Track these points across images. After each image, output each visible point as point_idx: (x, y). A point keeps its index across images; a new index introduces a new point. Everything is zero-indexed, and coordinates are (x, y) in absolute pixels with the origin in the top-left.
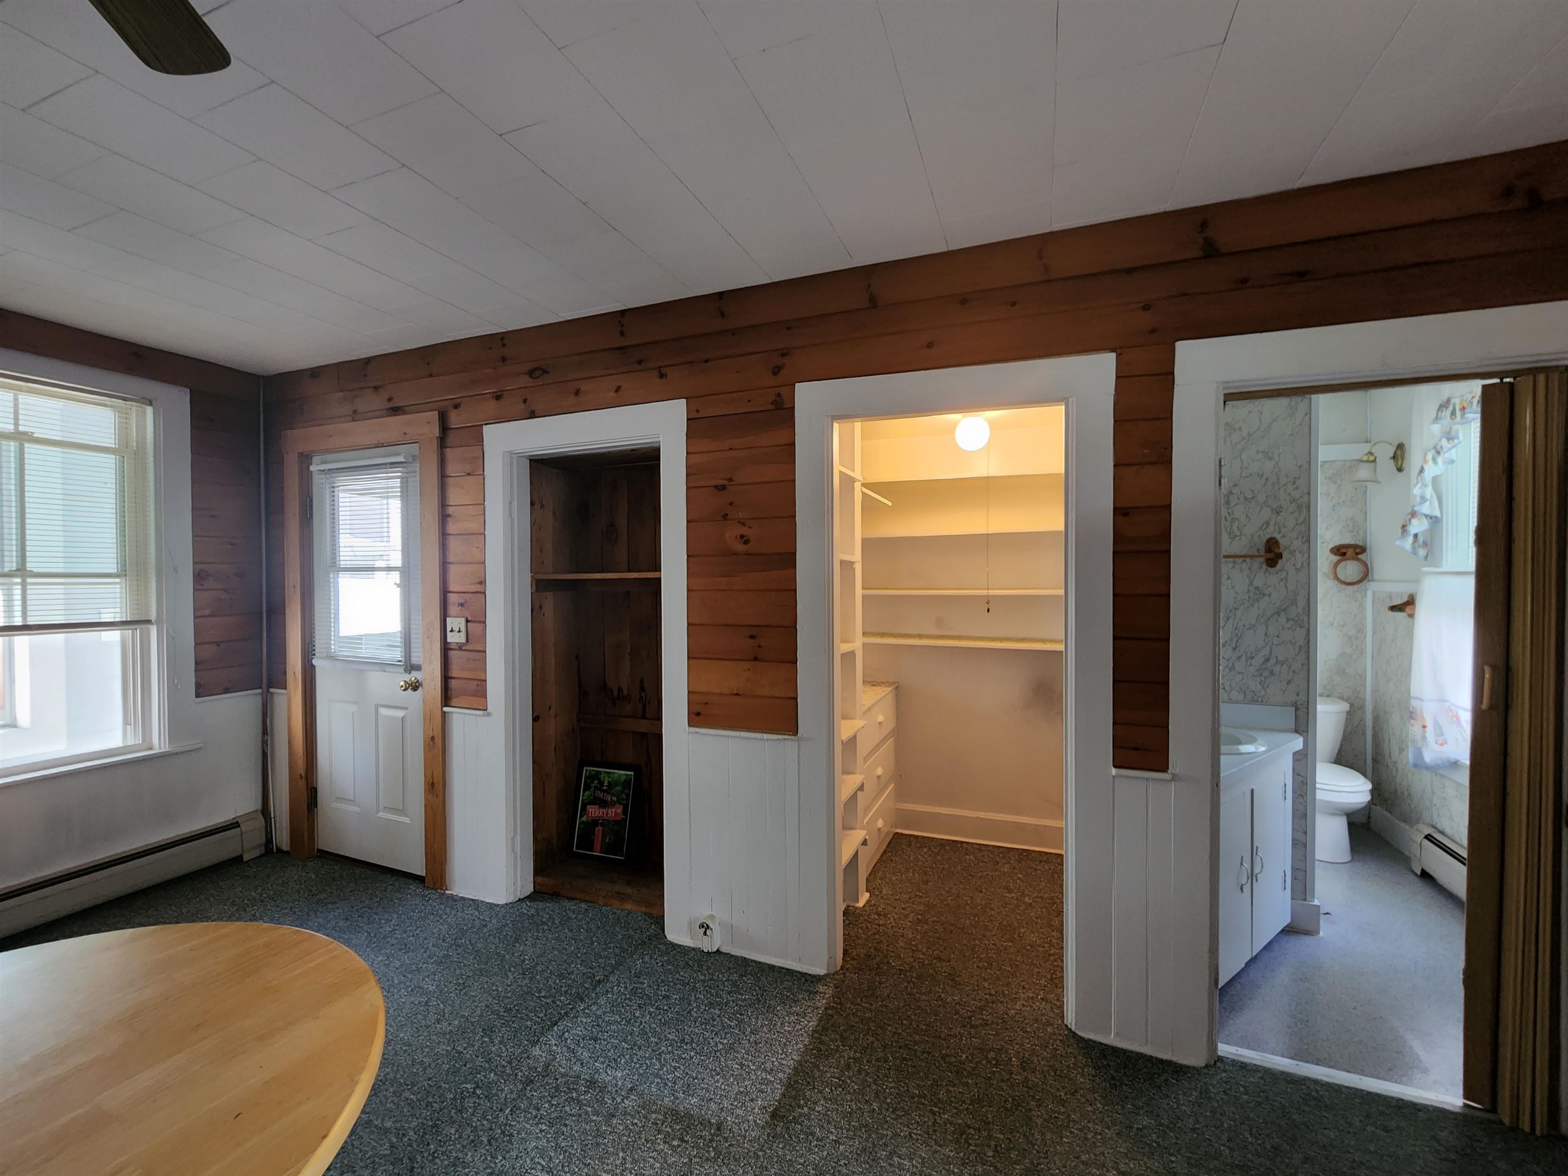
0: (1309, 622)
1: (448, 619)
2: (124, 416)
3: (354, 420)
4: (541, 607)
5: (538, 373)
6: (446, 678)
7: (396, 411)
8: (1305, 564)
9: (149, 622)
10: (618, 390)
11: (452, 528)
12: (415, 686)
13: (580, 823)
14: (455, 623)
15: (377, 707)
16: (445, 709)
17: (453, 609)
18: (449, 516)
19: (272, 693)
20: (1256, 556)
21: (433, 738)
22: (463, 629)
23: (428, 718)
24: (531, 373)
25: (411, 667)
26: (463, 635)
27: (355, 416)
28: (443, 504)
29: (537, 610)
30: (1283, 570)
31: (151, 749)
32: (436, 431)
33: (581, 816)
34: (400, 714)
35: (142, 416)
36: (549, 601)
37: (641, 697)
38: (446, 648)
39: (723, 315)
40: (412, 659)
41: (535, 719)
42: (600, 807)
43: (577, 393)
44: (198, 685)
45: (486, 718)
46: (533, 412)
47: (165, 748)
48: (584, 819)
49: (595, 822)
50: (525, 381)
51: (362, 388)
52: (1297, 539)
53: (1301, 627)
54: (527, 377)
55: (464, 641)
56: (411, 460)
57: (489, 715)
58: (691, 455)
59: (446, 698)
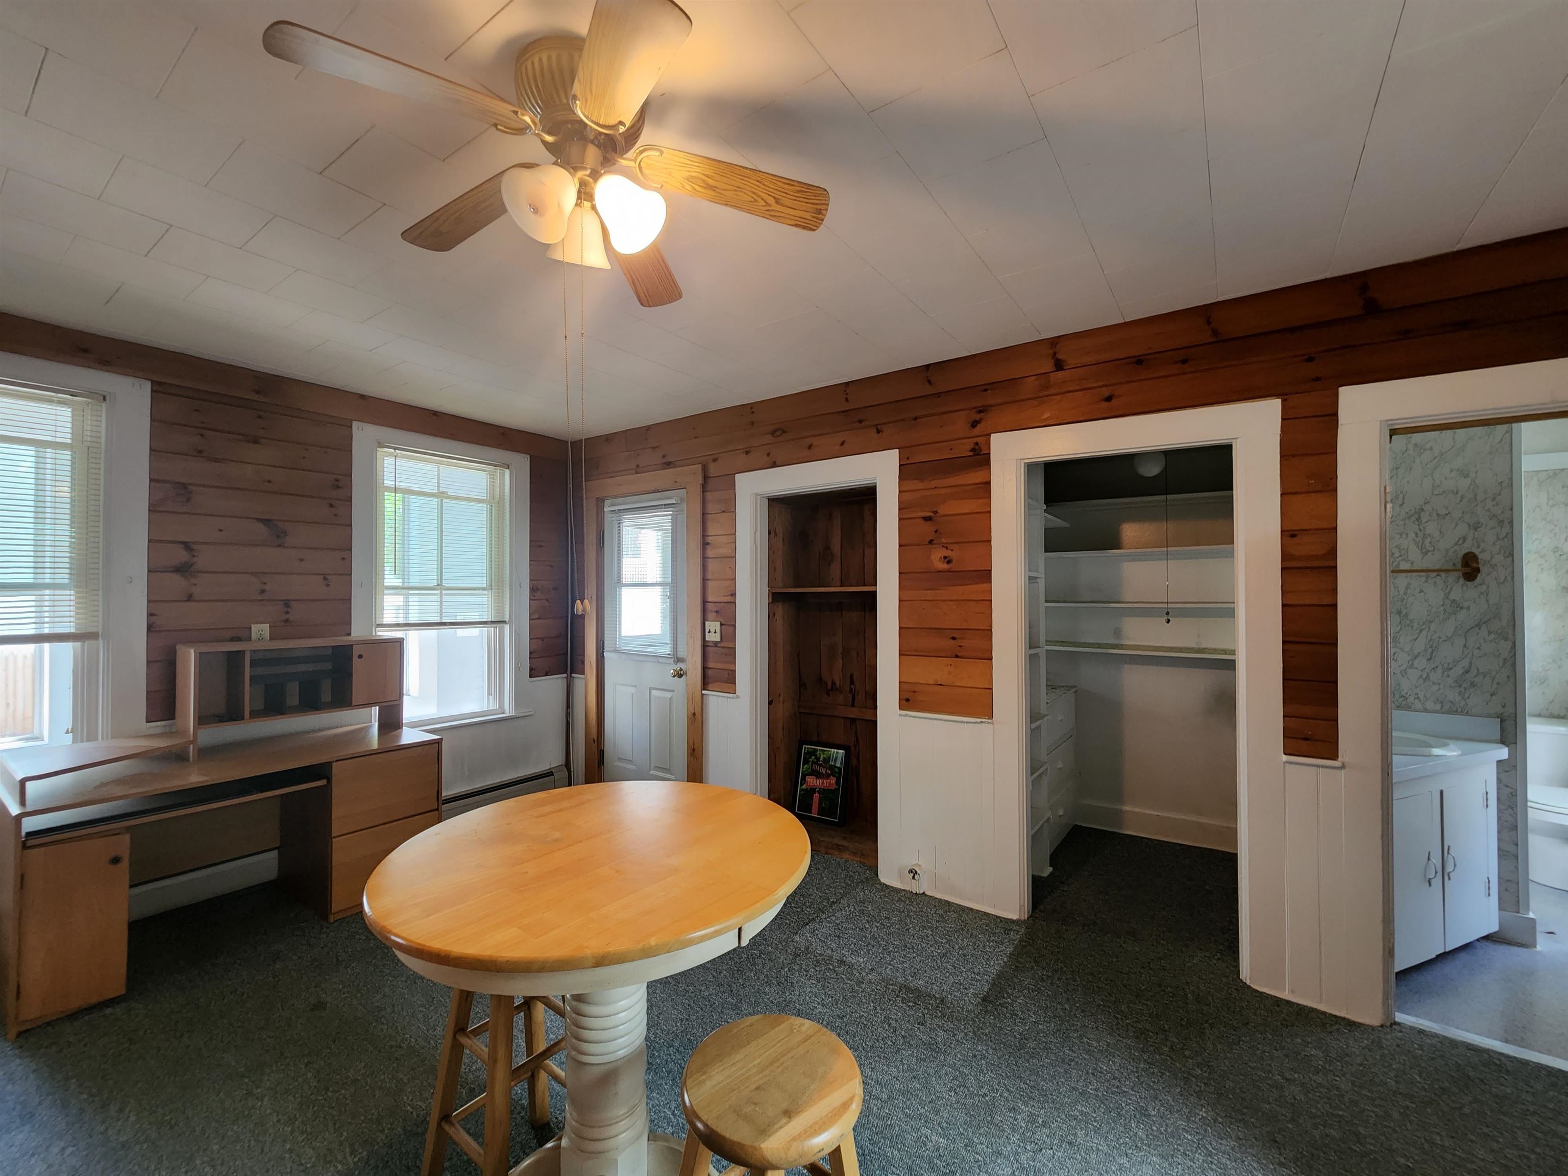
0: (1514, 635)
1: (706, 623)
2: (492, 476)
3: (636, 473)
4: (774, 614)
5: (779, 433)
6: (705, 669)
7: (668, 465)
8: (1509, 578)
9: (504, 622)
10: (843, 444)
11: (710, 553)
12: (679, 674)
13: (802, 790)
14: (713, 626)
15: (651, 689)
16: (704, 692)
17: (711, 615)
18: (708, 544)
19: (573, 677)
20: (1452, 571)
21: (694, 714)
22: (718, 630)
23: (691, 699)
24: (773, 433)
25: (679, 660)
26: (718, 635)
27: (638, 470)
28: (704, 535)
29: (771, 615)
30: (1483, 584)
31: (503, 713)
32: (700, 480)
33: (802, 785)
34: (669, 695)
35: (502, 476)
36: (780, 609)
37: (851, 689)
38: (705, 645)
39: (929, 382)
40: (678, 653)
41: (770, 703)
42: (817, 778)
43: (810, 447)
44: (531, 669)
45: (735, 700)
46: (775, 462)
47: (513, 713)
48: (804, 787)
49: (813, 790)
50: (769, 438)
51: (643, 449)
52: (1499, 554)
53: (1506, 639)
54: (769, 436)
55: (719, 640)
56: (679, 502)
57: (738, 697)
58: (904, 494)
59: (705, 685)
